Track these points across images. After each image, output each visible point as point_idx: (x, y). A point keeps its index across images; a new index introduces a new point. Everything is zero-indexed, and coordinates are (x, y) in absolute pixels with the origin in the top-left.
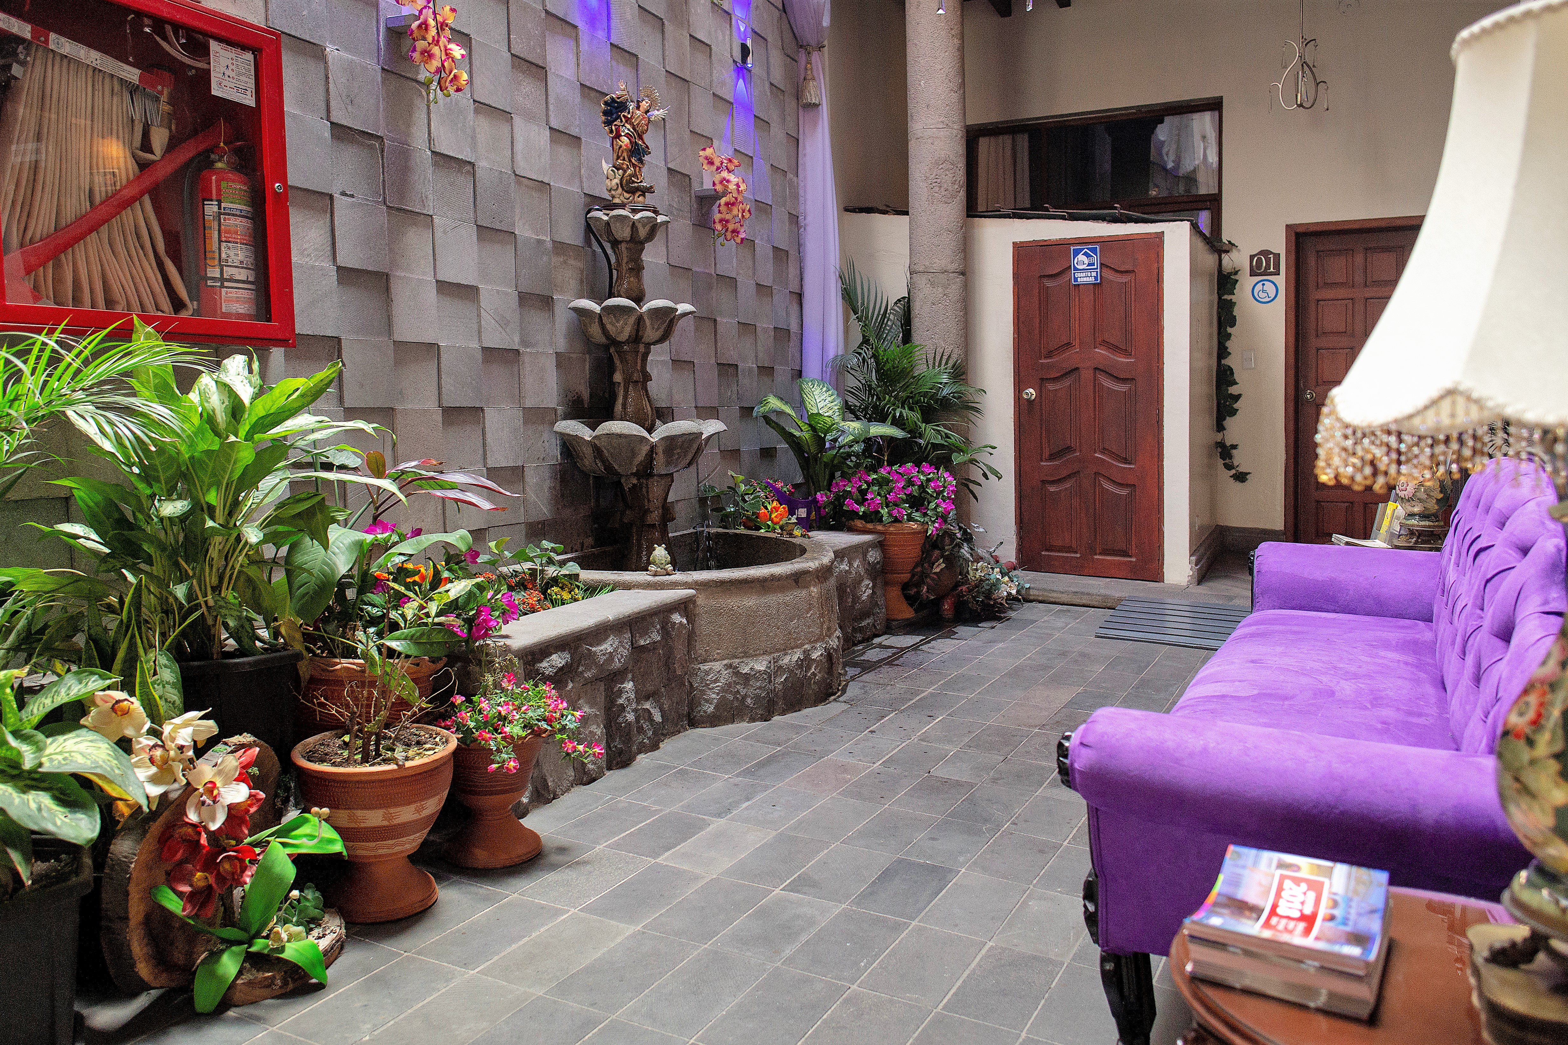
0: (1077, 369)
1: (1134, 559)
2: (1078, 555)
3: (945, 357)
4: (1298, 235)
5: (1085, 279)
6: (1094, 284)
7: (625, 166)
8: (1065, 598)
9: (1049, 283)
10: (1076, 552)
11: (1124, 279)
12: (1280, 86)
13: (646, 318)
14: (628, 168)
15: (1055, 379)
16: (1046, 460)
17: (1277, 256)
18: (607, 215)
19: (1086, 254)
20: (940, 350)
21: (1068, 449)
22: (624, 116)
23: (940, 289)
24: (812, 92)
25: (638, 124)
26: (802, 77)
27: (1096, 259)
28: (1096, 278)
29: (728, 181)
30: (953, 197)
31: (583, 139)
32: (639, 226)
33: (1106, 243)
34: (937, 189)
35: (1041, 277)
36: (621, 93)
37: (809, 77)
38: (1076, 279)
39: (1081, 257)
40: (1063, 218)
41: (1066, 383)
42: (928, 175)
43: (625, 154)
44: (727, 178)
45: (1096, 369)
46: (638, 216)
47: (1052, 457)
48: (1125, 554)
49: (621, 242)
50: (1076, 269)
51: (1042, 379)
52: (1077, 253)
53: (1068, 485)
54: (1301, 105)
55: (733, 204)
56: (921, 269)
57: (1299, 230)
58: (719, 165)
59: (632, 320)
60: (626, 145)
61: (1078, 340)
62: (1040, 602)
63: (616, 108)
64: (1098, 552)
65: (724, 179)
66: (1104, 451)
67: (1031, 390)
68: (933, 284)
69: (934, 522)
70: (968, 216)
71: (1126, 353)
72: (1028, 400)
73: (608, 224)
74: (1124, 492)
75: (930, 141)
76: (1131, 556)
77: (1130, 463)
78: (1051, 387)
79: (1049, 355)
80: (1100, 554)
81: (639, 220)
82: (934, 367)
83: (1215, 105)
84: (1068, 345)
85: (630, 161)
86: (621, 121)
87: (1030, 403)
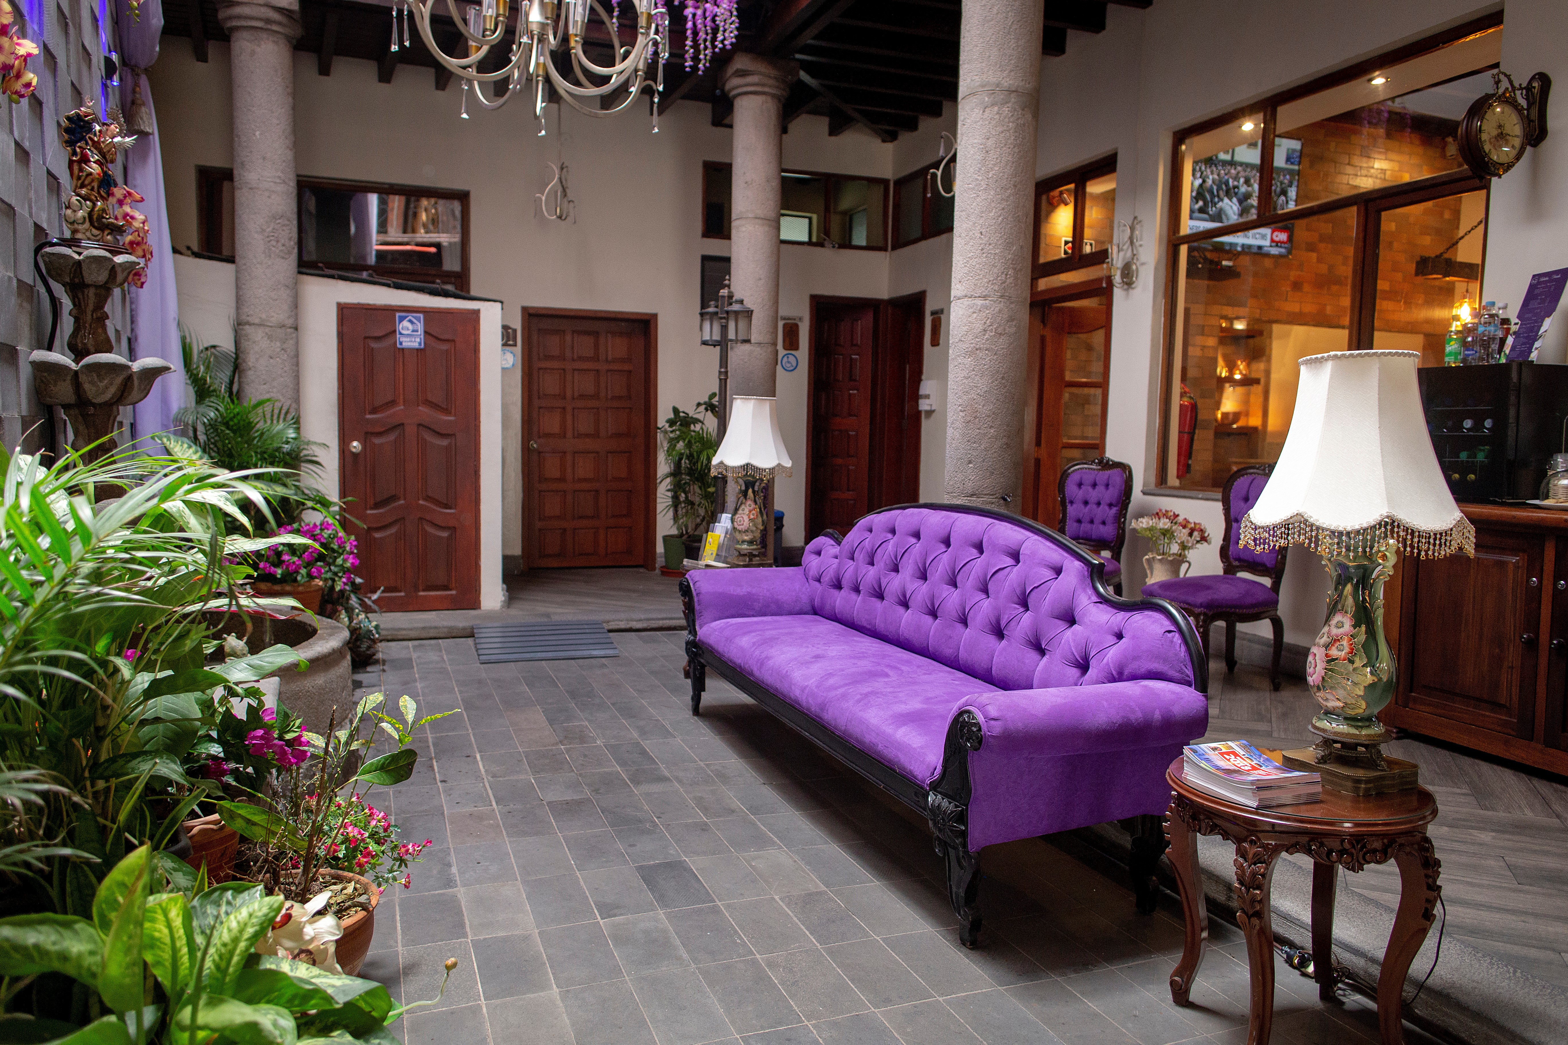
0: (403, 424)
1: (454, 592)
2: (402, 594)
3: (283, 412)
4: (530, 315)
5: (409, 344)
6: (417, 350)
7: (93, 197)
8: (413, 634)
9: (374, 345)
10: (400, 591)
11: (444, 347)
12: (544, 198)
13: (135, 378)
14: (98, 201)
15: (380, 434)
16: (371, 509)
17: (515, 331)
18: (80, 254)
19: (410, 321)
20: (278, 405)
21: (393, 498)
22: (90, 138)
23: (278, 344)
24: (145, 118)
25: (109, 151)
26: (129, 99)
27: (420, 327)
28: (420, 344)
29: (132, 218)
30: (290, 253)
31: (32, 156)
32: (119, 270)
33: (429, 314)
34: (274, 243)
35: (366, 338)
36: (89, 111)
37: (139, 102)
38: (401, 343)
39: (406, 323)
40: (388, 286)
41: (392, 437)
42: (264, 227)
43: (95, 185)
44: (132, 214)
45: (419, 425)
46: (119, 259)
47: (376, 506)
48: (446, 588)
49: (88, 286)
50: (401, 334)
51: (366, 433)
52: (402, 319)
53: (393, 530)
54: (560, 217)
55: (138, 244)
56: (257, 321)
57: (531, 311)
58: (121, 197)
59: (119, 380)
60: (99, 174)
61: (401, 397)
62: (388, 641)
63: (81, 127)
64: (421, 588)
65: (127, 215)
66: (428, 498)
67: (355, 444)
68: (270, 337)
69: (340, 577)
70: (300, 273)
71: (446, 411)
72: (353, 454)
73: (79, 263)
74: (445, 534)
75: (267, 194)
76: (451, 590)
77: (450, 508)
78: (377, 441)
79: (374, 411)
80: (424, 590)
81: (120, 264)
82: (272, 420)
83: (463, 197)
84: (393, 403)
85: (99, 193)
86: (87, 144)
87: (355, 455)
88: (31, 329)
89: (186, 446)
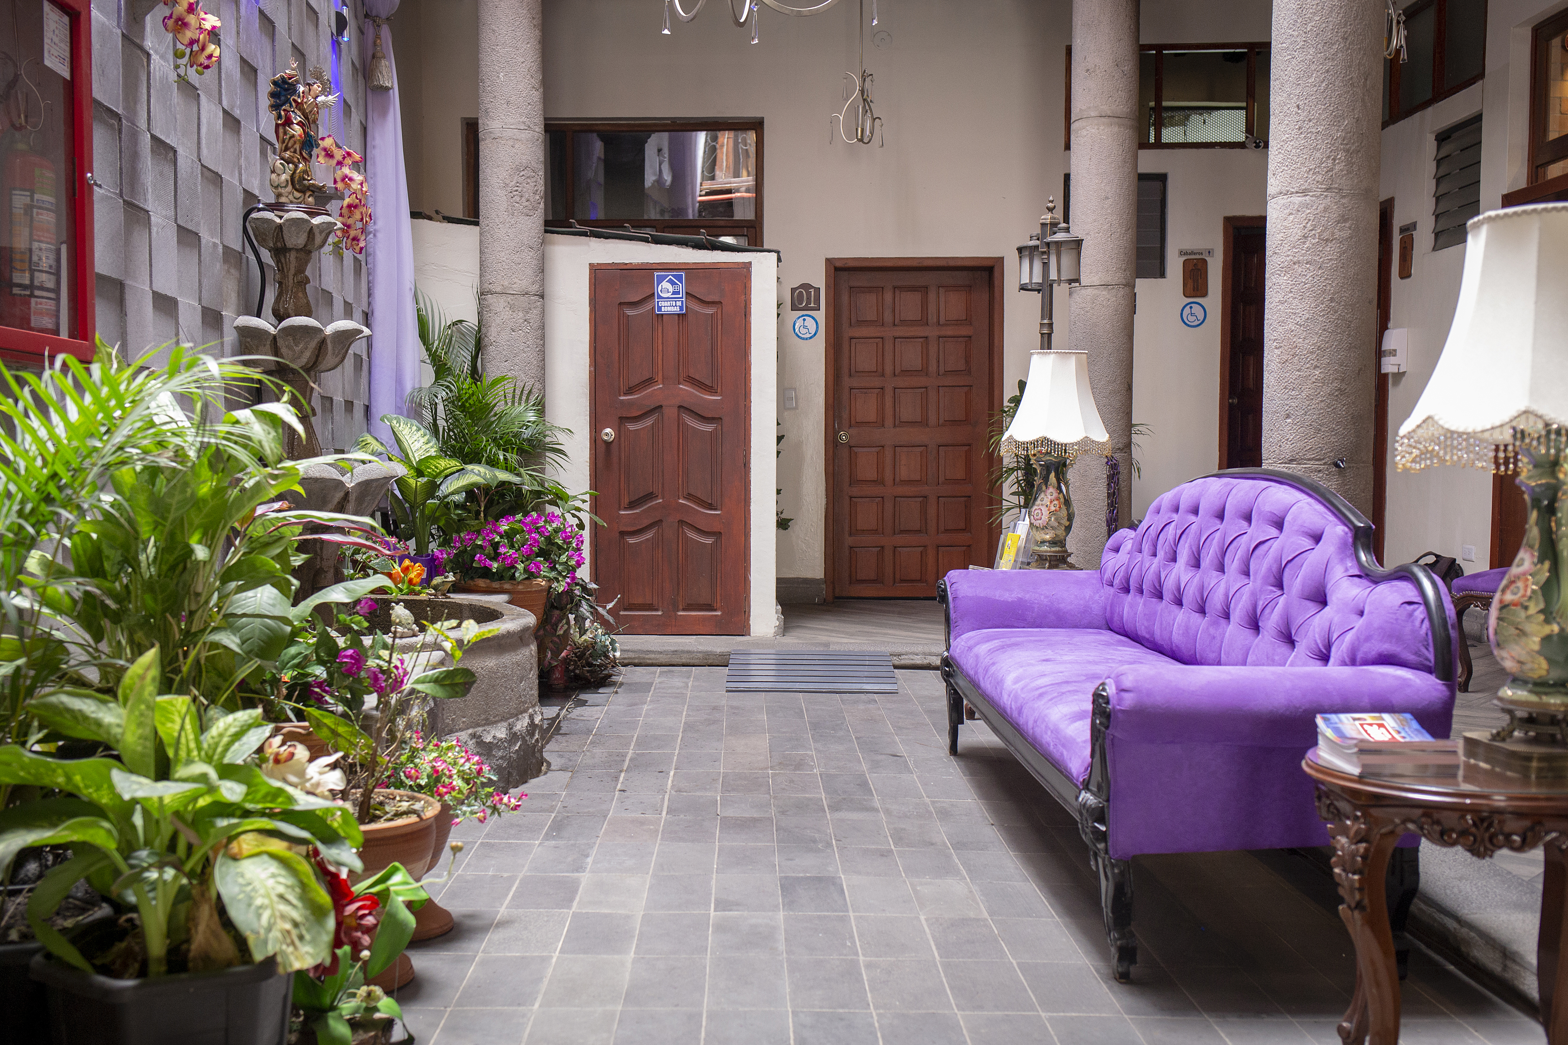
0: (661, 407)
1: (719, 613)
2: (660, 613)
3: (526, 392)
4: (837, 269)
5: (669, 309)
6: (679, 315)
7: (295, 160)
8: (663, 659)
9: (630, 312)
10: (657, 610)
11: (710, 311)
12: (841, 118)
13: (329, 342)
14: (299, 163)
15: (636, 419)
16: (625, 509)
17: (817, 290)
18: (281, 217)
19: (671, 281)
20: (520, 384)
21: (650, 496)
22: (294, 100)
23: (520, 314)
24: (384, 73)
25: (311, 112)
26: (370, 54)
27: (681, 287)
28: (681, 308)
29: (351, 179)
30: (535, 209)
31: (242, 123)
32: (317, 232)
33: (691, 271)
34: (517, 199)
35: (620, 304)
36: (294, 72)
37: (379, 55)
38: (660, 308)
39: (665, 284)
40: (646, 240)
41: (649, 422)
42: (507, 182)
43: (297, 146)
44: (350, 175)
45: (680, 407)
46: (316, 221)
47: (632, 505)
48: (710, 608)
49: (290, 250)
50: (659, 297)
51: (621, 418)
52: (661, 279)
53: (649, 535)
54: (861, 140)
55: (356, 207)
56: (498, 290)
57: (838, 264)
58: (340, 159)
59: (313, 344)
60: (300, 136)
61: (660, 375)
62: (636, 665)
63: (286, 90)
64: (681, 607)
65: (347, 176)
66: (690, 497)
67: (608, 430)
68: (512, 307)
69: (565, 577)
70: (546, 231)
71: (711, 390)
72: (605, 442)
73: (280, 227)
74: (709, 541)
75: (510, 143)
76: (715, 610)
77: (715, 509)
78: (632, 427)
79: (630, 391)
80: (684, 610)
81: (318, 226)
82: (513, 403)
83: (756, 126)
84: (649, 381)
85: (301, 154)
86: (291, 106)
87: (608, 444)
88: (239, 295)
89: (414, 428)
